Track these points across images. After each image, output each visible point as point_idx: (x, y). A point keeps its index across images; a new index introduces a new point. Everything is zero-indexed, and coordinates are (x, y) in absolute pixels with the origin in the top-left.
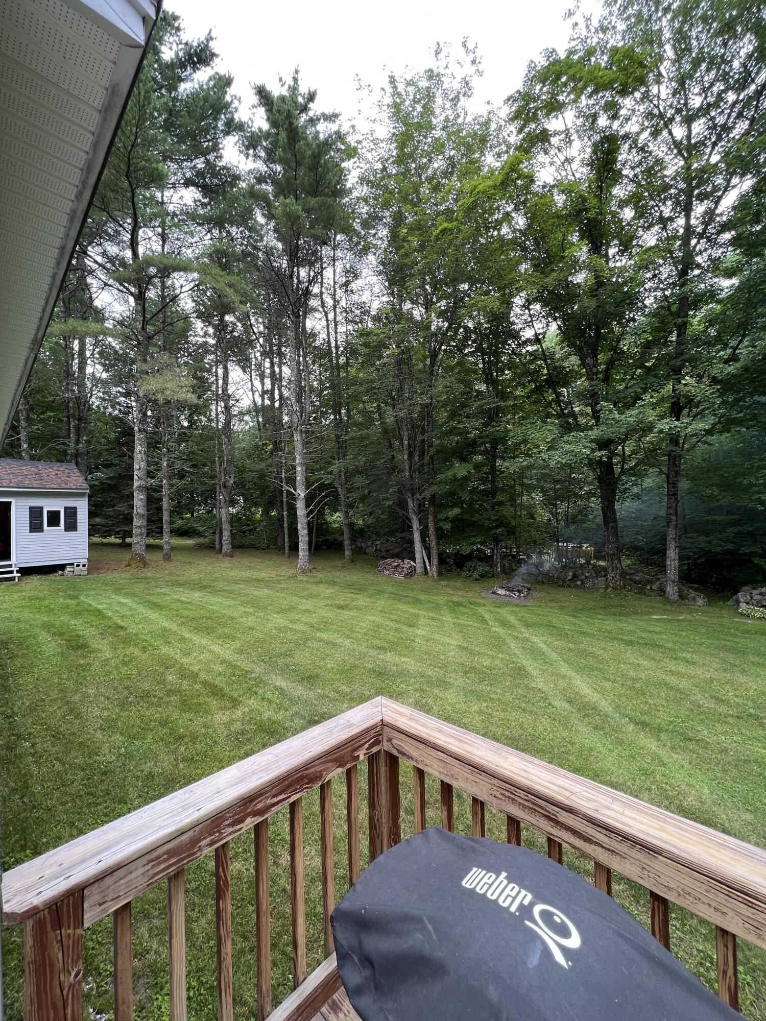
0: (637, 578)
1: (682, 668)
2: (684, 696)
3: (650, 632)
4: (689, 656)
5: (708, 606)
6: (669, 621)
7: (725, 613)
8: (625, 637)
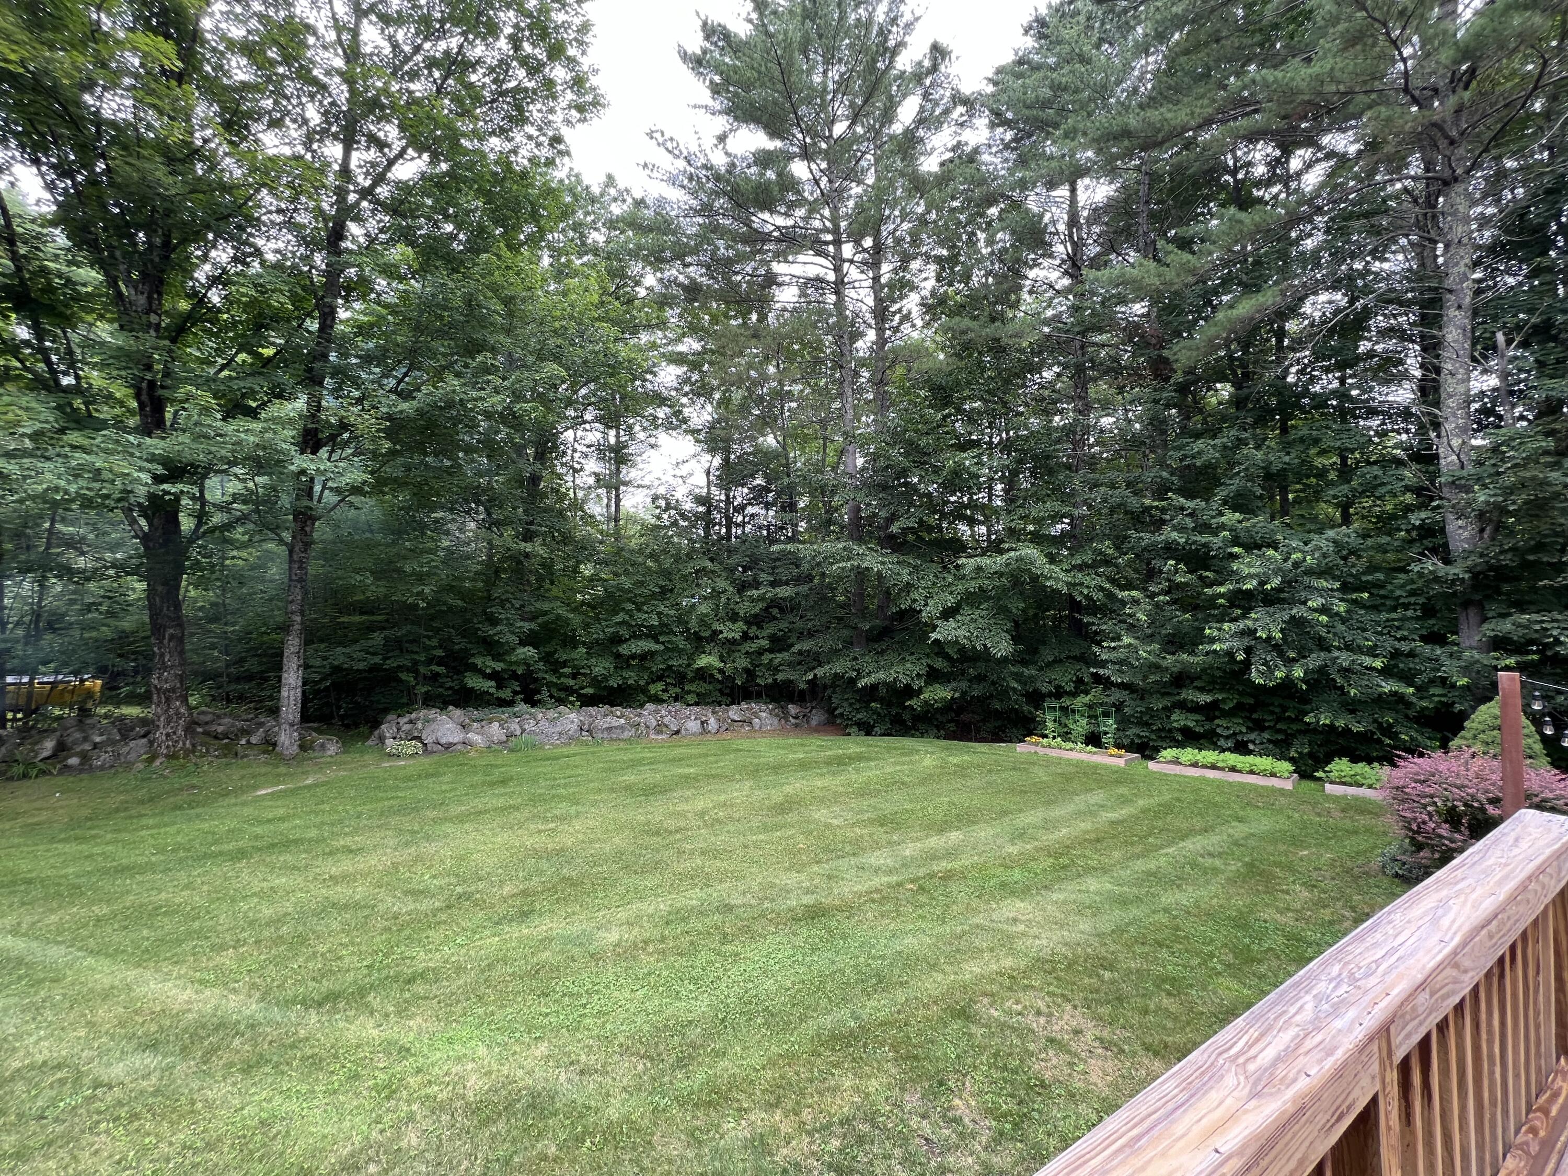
0: (220, 729)
1: (346, 865)
2: (367, 912)
3: (269, 821)
4: (348, 841)
5: (343, 753)
6: (293, 792)
7: (369, 758)
8: (225, 847)
